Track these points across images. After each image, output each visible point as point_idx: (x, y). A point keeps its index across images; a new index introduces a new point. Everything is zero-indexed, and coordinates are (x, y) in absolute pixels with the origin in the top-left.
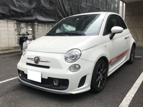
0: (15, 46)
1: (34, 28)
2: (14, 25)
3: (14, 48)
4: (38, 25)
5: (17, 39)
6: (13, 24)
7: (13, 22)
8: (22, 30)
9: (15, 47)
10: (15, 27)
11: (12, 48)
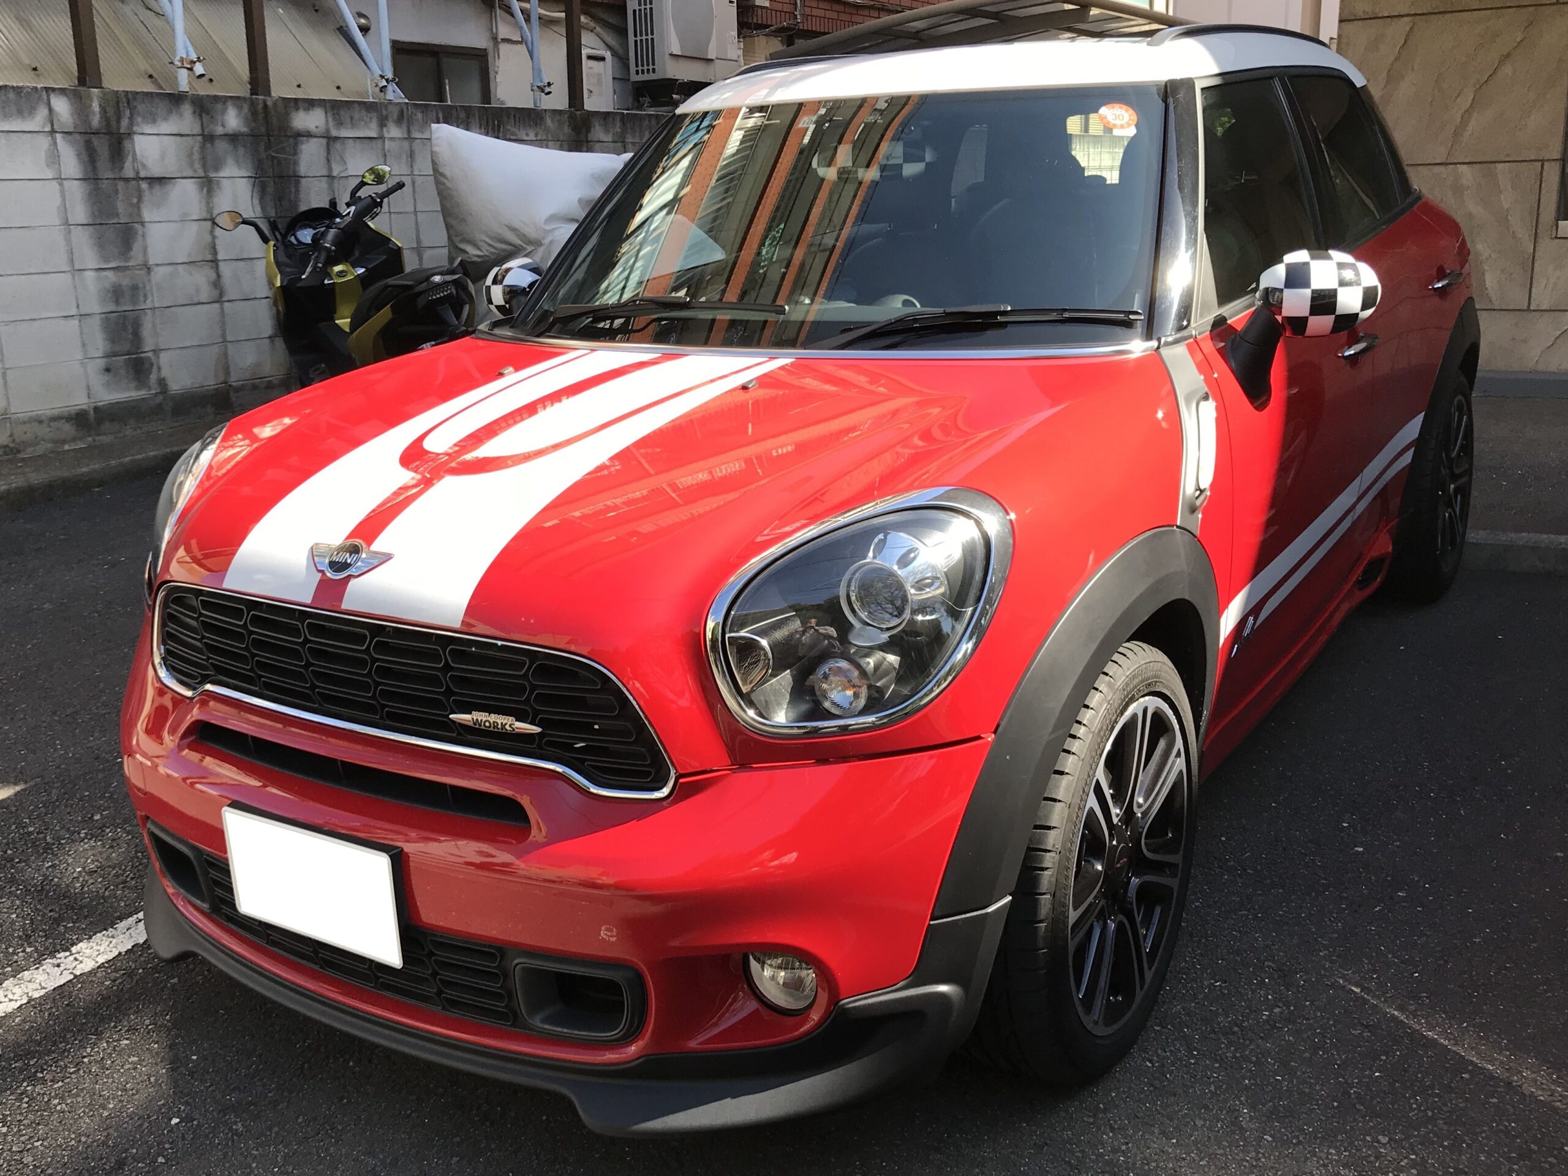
0: (80, 401)
1: (297, 178)
2: (54, 158)
3: (68, 429)
4: (331, 140)
5: (96, 323)
6: (44, 142)
7: (42, 113)
8: (147, 214)
9: (80, 419)
10: (60, 179)
11: (43, 431)
